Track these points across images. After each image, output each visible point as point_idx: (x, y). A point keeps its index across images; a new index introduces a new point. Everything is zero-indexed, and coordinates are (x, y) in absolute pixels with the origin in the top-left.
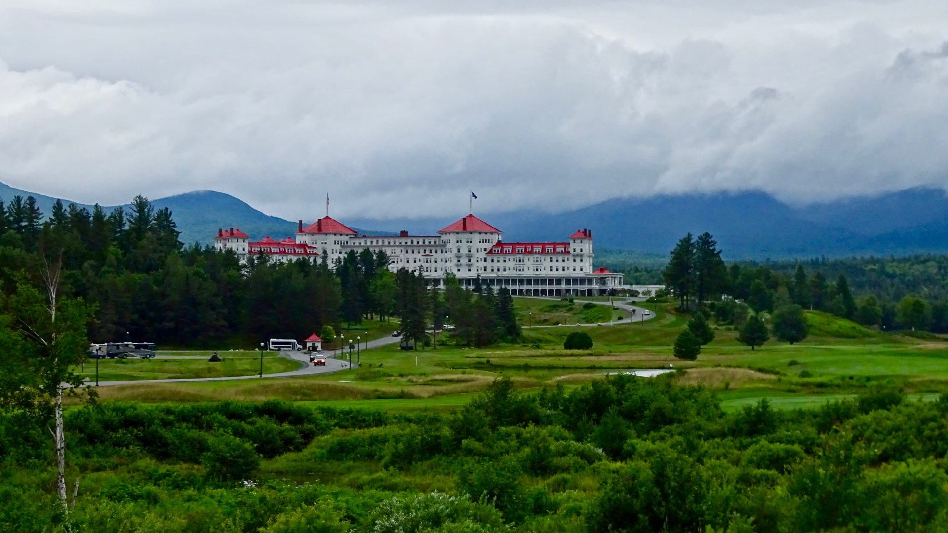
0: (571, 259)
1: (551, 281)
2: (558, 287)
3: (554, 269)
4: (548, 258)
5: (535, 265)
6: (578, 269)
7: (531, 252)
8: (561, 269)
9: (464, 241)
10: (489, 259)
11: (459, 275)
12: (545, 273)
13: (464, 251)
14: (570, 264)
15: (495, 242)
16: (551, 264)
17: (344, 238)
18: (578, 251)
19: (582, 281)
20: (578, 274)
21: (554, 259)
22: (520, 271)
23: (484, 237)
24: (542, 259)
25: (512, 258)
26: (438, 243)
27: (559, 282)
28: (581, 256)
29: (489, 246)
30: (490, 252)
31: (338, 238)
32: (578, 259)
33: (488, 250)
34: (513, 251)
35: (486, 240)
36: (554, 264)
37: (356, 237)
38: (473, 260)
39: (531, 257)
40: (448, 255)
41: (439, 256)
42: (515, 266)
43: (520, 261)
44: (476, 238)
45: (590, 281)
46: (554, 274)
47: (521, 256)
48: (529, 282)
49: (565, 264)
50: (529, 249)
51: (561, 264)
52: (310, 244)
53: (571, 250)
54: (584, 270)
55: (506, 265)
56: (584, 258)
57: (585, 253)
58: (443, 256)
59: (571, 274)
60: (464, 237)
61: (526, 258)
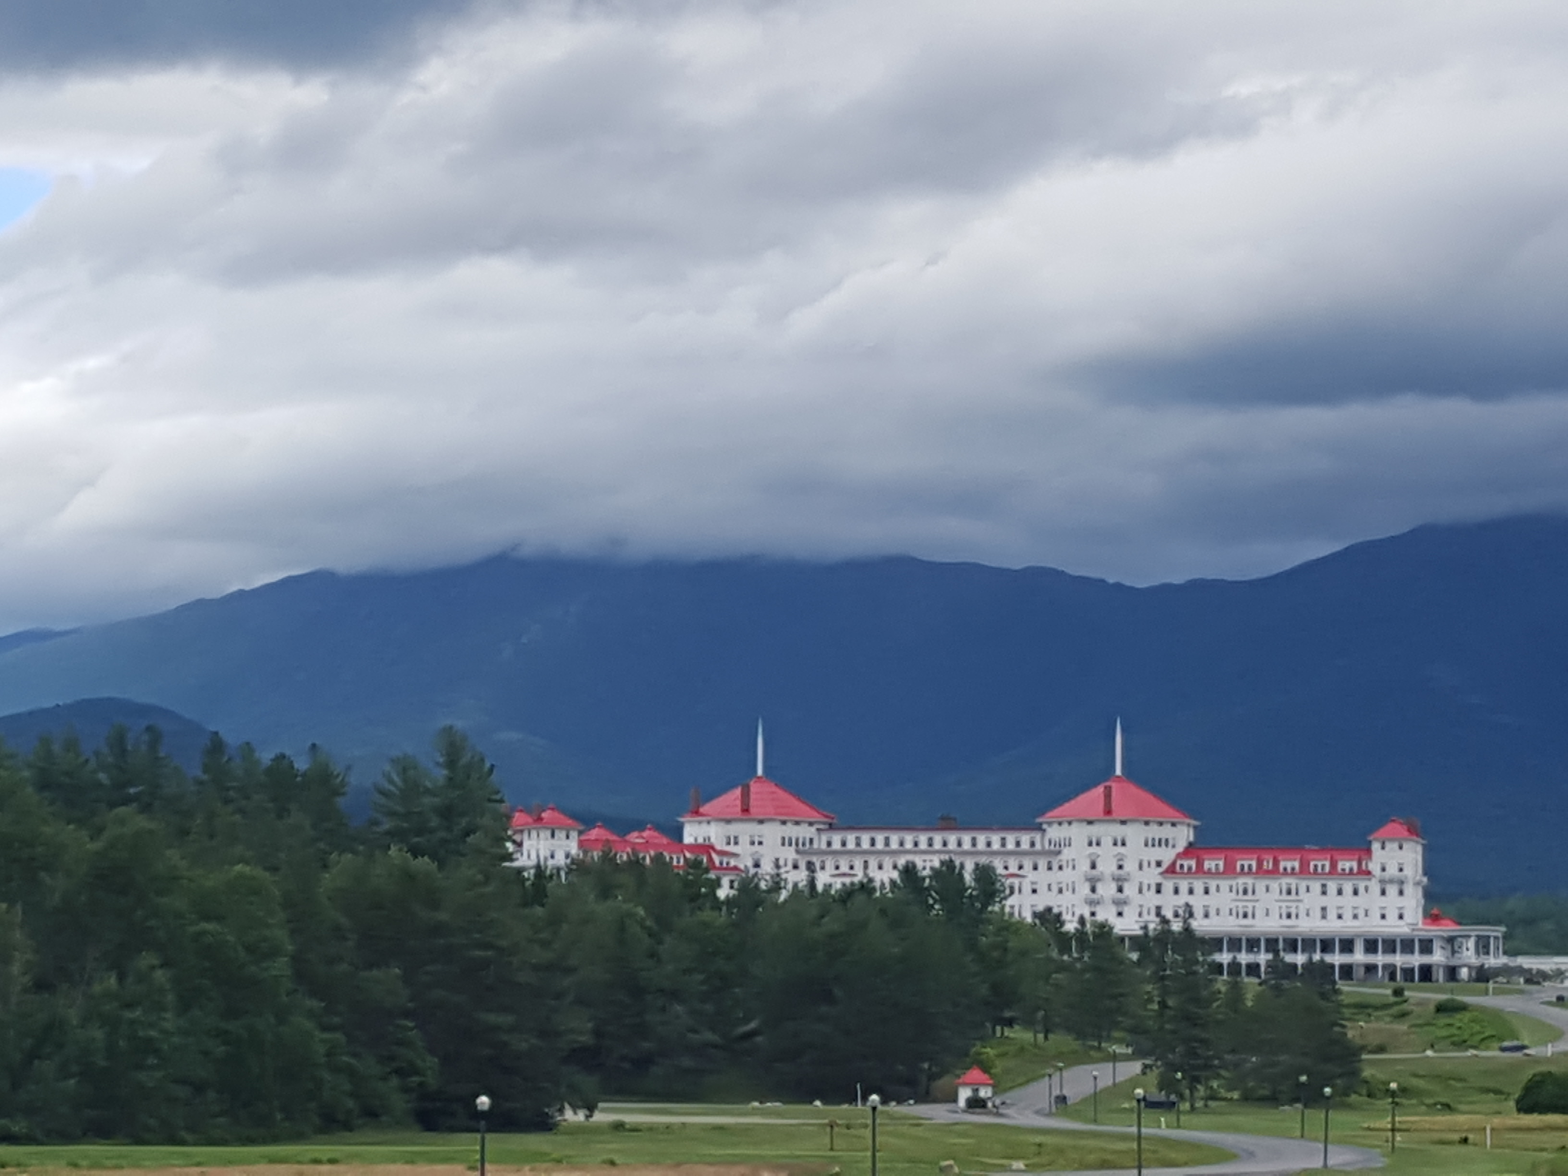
3: (1332, 914)
4: (1316, 886)
5: (1284, 905)
7: (1274, 872)
8: (1347, 915)
9: (1107, 841)
12: (1310, 924)
13: (1106, 867)
16: (1324, 901)
22: (1245, 916)
23: (1155, 831)
24: (1302, 889)
25: (1224, 884)
26: (1038, 847)
29: (1168, 856)
30: (1171, 870)
33: (1165, 866)
34: (1228, 866)
35: (1160, 840)
36: (1332, 901)
39: (1274, 885)
42: (1233, 905)
43: (1245, 892)
46: (1332, 927)
47: (1249, 881)
49: (1360, 902)
50: (1268, 865)
51: (1347, 902)
52: (720, 846)
53: (1374, 866)
54: (1408, 918)
55: (1212, 901)
56: (1409, 889)
57: (1408, 872)
58: (1055, 876)
59: (1374, 926)
60: (1108, 831)
61: (1261, 885)
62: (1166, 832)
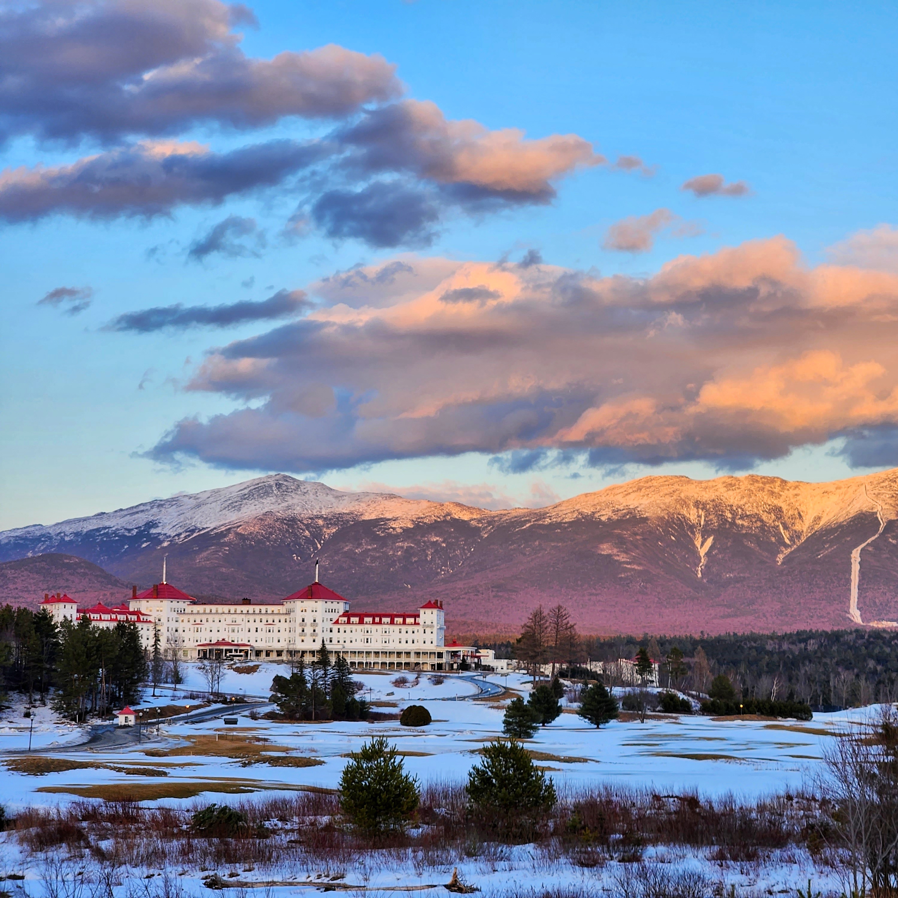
0: (421, 631)
1: (399, 654)
2: (407, 660)
3: (403, 642)
4: (397, 630)
5: (383, 637)
7: (380, 623)
8: (410, 642)
10: (335, 630)
11: (301, 646)
12: (394, 646)
13: (309, 621)
14: (420, 636)
15: (341, 611)
16: (400, 636)
17: (181, 605)
19: (432, 655)
20: (428, 647)
21: (403, 631)
22: (367, 642)
23: (329, 605)
24: (391, 631)
25: (359, 629)
26: (281, 612)
29: (335, 616)
30: (337, 622)
33: (334, 621)
35: (332, 610)
36: (403, 635)
37: (194, 604)
38: (318, 630)
39: (380, 628)
40: (292, 625)
41: (283, 625)
42: (362, 637)
43: (367, 631)
44: (322, 607)
45: (440, 655)
46: (403, 647)
47: (369, 627)
48: (377, 654)
49: (416, 636)
50: (377, 620)
51: (410, 636)
52: (143, 611)
53: (421, 621)
54: (434, 643)
55: (354, 636)
56: (435, 631)
57: (435, 623)
58: (286, 626)
59: (420, 646)
60: (310, 605)
61: (373, 630)
62: (335, 606)
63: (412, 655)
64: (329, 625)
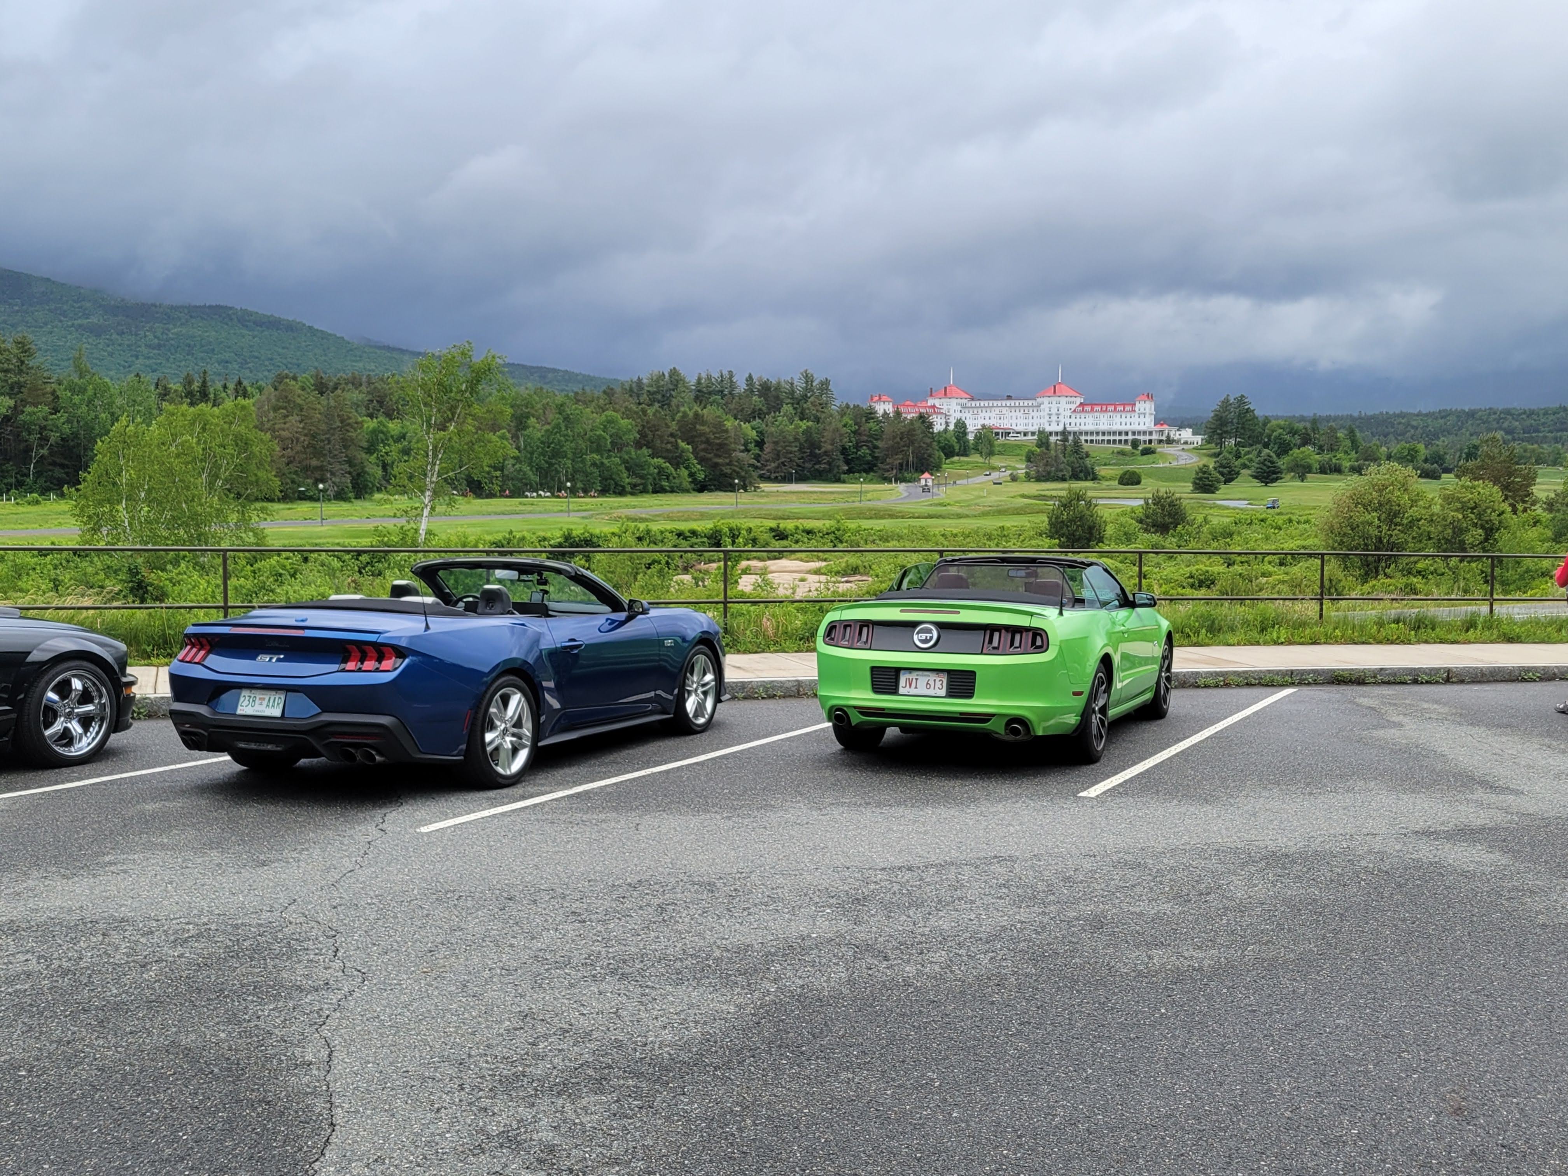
0: (1137, 416)
1: (1120, 433)
2: (1126, 438)
3: (1123, 424)
4: (1119, 416)
5: (1108, 421)
6: (1142, 424)
7: (1106, 411)
8: (1128, 424)
9: (1054, 403)
10: (1073, 417)
11: (1048, 429)
12: (1116, 427)
13: (1054, 411)
14: (1135, 419)
15: (1078, 403)
16: (1121, 420)
17: (965, 401)
18: (1142, 410)
19: (1145, 433)
20: (1142, 428)
21: (1124, 416)
22: (1097, 425)
23: (1069, 399)
24: (1114, 416)
25: (1091, 415)
26: (1034, 405)
27: (1127, 434)
28: (1145, 414)
29: (1073, 407)
30: (1074, 411)
31: (959, 401)
32: (1142, 416)
33: (1072, 410)
34: (1092, 410)
35: (1071, 402)
36: (1123, 420)
37: (973, 400)
38: (1061, 417)
39: (1106, 415)
40: (1042, 414)
41: (1035, 414)
42: (1093, 422)
43: (1097, 417)
44: (1063, 400)
45: (1151, 433)
46: (1123, 428)
47: (1098, 414)
48: (1104, 434)
49: (1132, 420)
50: (1104, 409)
51: (1128, 420)
52: (938, 406)
53: (1137, 409)
54: (1147, 425)
55: (1086, 420)
56: (1147, 416)
57: (1147, 411)
58: (1038, 414)
59: (1136, 427)
60: (1054, 399)
61: (1102, 416)
62: (1073, 399)
63: (1130, 434)
64: (1069, 413)
